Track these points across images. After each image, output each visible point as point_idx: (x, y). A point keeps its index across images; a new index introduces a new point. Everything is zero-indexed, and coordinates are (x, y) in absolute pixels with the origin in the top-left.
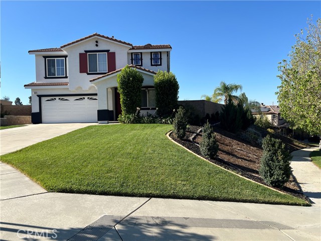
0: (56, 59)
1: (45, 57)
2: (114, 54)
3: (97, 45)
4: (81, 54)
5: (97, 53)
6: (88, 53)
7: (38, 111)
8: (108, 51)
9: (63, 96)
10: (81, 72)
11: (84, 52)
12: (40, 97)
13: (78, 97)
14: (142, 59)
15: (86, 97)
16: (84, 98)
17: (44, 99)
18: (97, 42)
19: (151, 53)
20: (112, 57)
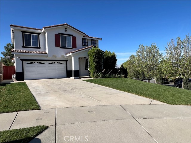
0: (31, 34)
1: (23, 32)
2: (75, 37)
3: (66, 31)
4: (56, 35)
5: (66, 36)
6: (60, 35)
7: (22, 71)
8: (72, 35)
9: (40, 61)
10: (56, 46)
11: (58, 34)
12: (23, 60)
13: (51, 62)
14: (87, 43)
15: (56, 62)
16: (55, 63)
17: (25, 62)
18: (66, 29)
19: (92, 40)
20: (74, 39)
